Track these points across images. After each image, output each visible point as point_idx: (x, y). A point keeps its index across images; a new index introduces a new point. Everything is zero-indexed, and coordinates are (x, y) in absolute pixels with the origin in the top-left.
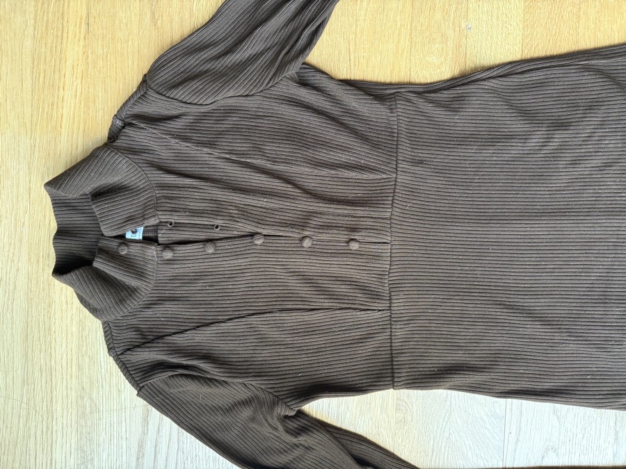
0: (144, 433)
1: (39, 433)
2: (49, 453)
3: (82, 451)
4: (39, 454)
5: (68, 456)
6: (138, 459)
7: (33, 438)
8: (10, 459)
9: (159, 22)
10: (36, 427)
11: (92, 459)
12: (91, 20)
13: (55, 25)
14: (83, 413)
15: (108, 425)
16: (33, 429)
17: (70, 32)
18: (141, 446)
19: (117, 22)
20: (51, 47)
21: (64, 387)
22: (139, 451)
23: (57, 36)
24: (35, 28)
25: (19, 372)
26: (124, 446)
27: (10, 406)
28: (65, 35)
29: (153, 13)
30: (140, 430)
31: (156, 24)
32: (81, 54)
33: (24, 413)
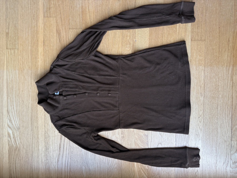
0: (61, 142)
1: (35, 142)
2: (38, 147)
3: (46, 146)
4: (36, 148)
5: (43, 148)
6: (59, 148)
7: (34, 144)
8: (29, 150)
9: (61, 41)
10: (35, 141)
11: (48, 149)
12: (45, 41)
13: (36, 43)
14: (46, 137)
15: (52, 140)
16: (34, 142)
17: (40, 45)
18: (60, 145)
19: (51, 42)
20: (35, 48)
21: (41, 131)
22: (60, 146)
23: (36, 46)
24: (31, 44)
25: (30, 128)
26: (56, 145)
27: (28, 136)
28: (38, 45)
29: (59, 39)
30: (60, 141)
31: (60, 42)
32: (42, 50)
33: (31, 138)
